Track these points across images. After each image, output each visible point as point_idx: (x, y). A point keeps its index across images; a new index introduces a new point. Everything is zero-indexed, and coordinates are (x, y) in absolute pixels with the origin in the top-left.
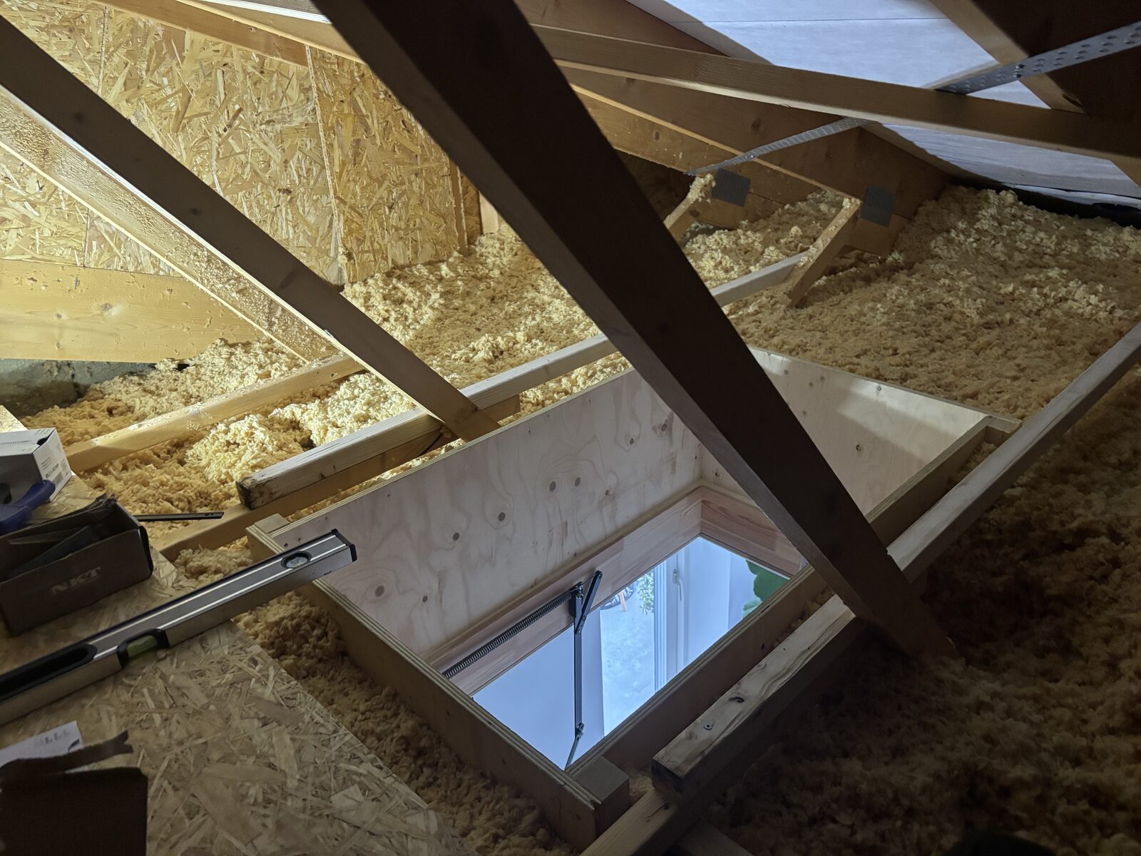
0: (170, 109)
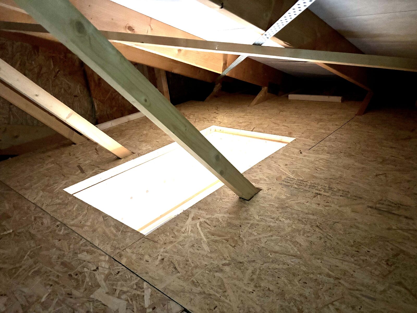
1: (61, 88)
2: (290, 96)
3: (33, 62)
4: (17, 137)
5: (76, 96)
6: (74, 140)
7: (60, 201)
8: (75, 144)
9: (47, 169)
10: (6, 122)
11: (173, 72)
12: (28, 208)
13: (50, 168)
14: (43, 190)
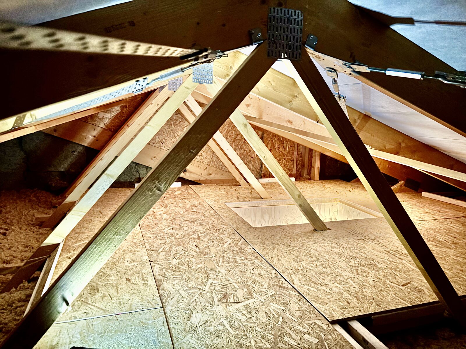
0: (233, 137)
1: (245, 151)
2: (423, 193)
3: (234, 132)
4: (211, 174)
5: (252, 158)
6: (241, 183)
7: (221, 207)
8: (241, 186)
9: (221, 194)
10: (208, 164)
11: (325, 154)
12: (206, 206)
13: (222, 193)
14: (215, 201)
